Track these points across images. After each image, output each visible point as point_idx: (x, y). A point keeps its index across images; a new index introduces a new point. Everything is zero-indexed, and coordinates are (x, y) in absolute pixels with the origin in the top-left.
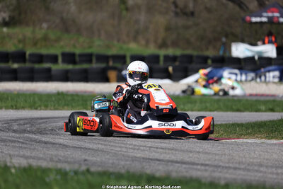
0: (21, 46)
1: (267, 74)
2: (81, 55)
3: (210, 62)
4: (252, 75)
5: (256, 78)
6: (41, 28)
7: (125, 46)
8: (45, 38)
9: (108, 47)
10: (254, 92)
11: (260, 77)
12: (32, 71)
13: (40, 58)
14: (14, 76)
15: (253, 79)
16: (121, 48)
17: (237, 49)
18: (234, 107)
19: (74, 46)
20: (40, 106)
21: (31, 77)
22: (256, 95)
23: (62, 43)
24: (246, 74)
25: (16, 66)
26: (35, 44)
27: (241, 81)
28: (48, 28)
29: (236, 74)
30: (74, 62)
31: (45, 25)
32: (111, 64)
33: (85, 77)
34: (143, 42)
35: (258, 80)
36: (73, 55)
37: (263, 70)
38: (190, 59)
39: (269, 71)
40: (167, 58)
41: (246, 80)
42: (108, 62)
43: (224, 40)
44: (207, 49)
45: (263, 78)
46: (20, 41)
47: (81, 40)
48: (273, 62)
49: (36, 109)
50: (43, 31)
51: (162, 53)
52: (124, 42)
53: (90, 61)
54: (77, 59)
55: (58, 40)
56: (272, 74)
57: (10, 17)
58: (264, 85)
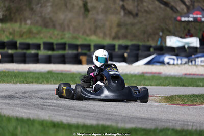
0: (11, 37)
1: (197, 60)
2: (57, 44)
3: (152, 50)
4: (185, 60)
5: (189, 62)
6: (26, 24)
7: (88, 38)
8: (30, 32)
9: (76, 38)
10: (188, 72)
11: (192, 61)
12: (24, 55)
13: (28, 46)
14: (11, 59)
15: (186, 63)
16: (85, 39)
17: (170, 41)
18: (180, 83)
19: (51, 37)
20: (43, 81)
21: (23, 60)
22: (190, 75)
23: (42, 35)
24: (181, 59)
25: (10, 52)
26: (21, 36)
27: (177, 64)
28: (31, 24)
29: (174, 59)
30: (53, 50)
31: (28, 22)
32: (80, 50)
33: (63, 60)
34: (101, 35)
35: (190, 64)
36: (52, 44)
37: (193, 56)
38: (137, 47)
39: (198, 57)
40: (121, 47)
41: (181, 64)
42: (77, 50)
43: (161, 34)
44: (148, 41)
45: (193, 62)
46: (11, 34)
47: (56, 32)
48: (198, 51)
49: (41, 83)
50: (27, 27)
51: (117, 43)
52: (88, 35)
53: (64, 49)
54: (55, 47)
55: (39, 33)
56: (200, 59)
57: (3, 15)
58: (195, 67)
